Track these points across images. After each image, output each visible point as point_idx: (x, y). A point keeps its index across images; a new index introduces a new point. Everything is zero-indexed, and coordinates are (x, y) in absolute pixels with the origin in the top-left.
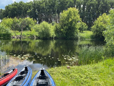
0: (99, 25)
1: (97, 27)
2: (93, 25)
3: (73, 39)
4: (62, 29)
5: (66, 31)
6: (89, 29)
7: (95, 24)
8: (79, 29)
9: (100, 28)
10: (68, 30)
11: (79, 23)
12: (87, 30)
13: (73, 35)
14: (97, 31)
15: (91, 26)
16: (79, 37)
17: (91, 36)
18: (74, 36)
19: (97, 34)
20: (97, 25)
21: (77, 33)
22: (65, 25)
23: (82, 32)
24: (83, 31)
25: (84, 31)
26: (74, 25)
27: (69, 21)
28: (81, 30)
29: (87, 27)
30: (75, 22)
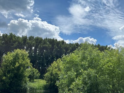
0: (54, 73)
1: (51, 74)
2: (47, 72)
3: (20, 91)
4: (4, 77)
5: (10, 79)
6: (41, 77)
7: (49, 71)
8: (28, 77)
9: (54, 76)
10: (13, 78)
11: (29, 69)
12: (39, 78)
13: (19, 85)
14: (51, 80)
15: (45, 73)
16: (29, 88)
17: (44, 86)
18: (22, 87)
19: (51, 84)
20: (52, 73)
21: (26, 83)
22: (9, 72)
23: (33, 82)
24: (33, 79)
25: (35, 80)
26: (21, 72)
27: (16, 66)
28: (32, 78)
29: (39, 74)
30: (24, 68)
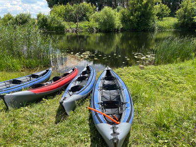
0: (189, 8)
1: (185, 10)
2: (180, 8)
3: (147, 30)
4: (132, 17)
5: (137, 18)
6: (172, 15)
7: (183, 6)
8: (157, 15)
9: (189, 13)
10: (140, 17)
11: (158, 6)
12: (169, 16)
13: (147, 25)
14: (184, 17)
15: (176, 9)
16: (157, 27)
17: (175, 24)
18: (150, 26)
19: (184, 22)
20: (186, 8)
21: (154, 21)
22: (136, 10)
23: (162, 20)
24: (162, 18)
25: (164, 18)
26: (149, 10)
27: (143, 3)
28: (160, 16)
29: (169, 11)
30: (152, 5)
